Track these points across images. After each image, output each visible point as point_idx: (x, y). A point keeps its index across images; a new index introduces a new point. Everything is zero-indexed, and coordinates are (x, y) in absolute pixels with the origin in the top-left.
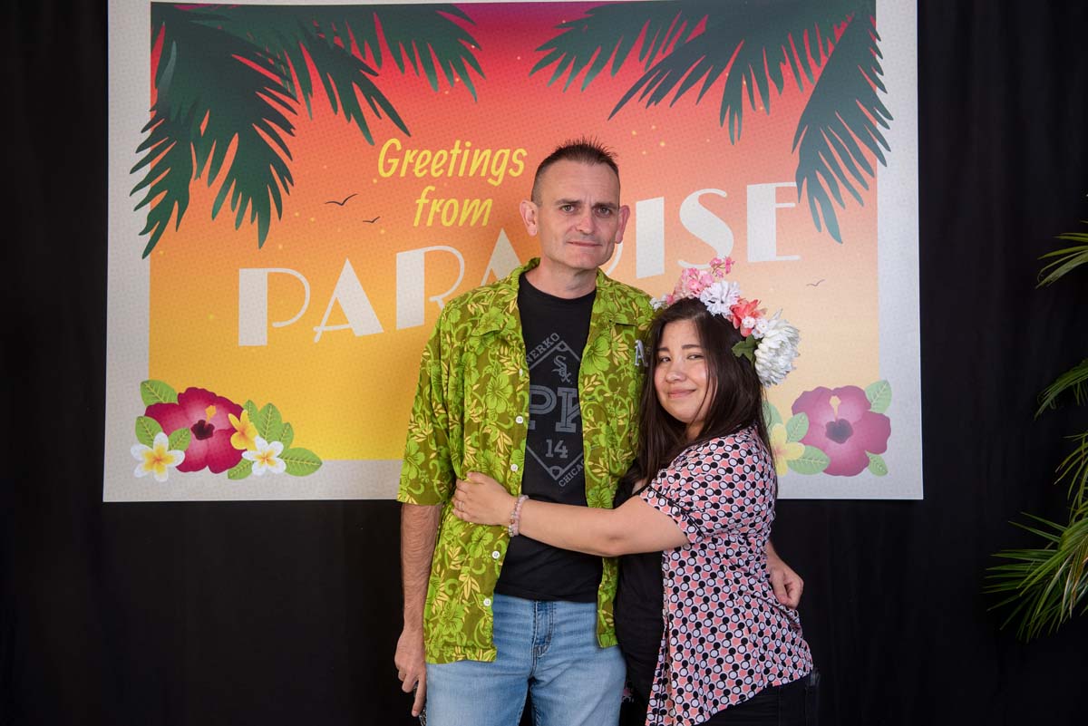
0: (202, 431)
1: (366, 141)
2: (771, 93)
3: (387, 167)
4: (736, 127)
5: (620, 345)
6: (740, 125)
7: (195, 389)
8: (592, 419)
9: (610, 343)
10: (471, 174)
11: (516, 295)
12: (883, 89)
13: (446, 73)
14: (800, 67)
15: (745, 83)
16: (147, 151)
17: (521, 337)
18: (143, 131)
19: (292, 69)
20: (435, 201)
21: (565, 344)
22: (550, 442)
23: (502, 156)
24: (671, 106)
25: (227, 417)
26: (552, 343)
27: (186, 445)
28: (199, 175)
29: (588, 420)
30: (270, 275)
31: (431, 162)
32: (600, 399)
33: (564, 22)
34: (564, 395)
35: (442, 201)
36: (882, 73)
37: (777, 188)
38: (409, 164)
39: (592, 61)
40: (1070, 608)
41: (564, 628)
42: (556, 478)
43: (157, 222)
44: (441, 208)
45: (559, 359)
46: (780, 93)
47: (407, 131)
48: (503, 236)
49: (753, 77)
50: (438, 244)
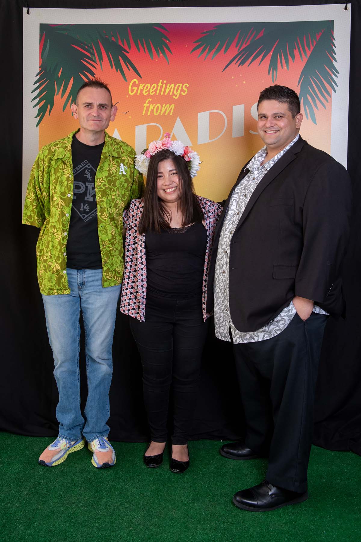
1: (124, 80)
2: (289, 61)
3: (132, 91)
4: (275, 76)
5: (113, 165)
6: (276, 75)
8: (100, 196)
9: (109, 165)
10: (166, 93)
11: (71, 143)
12: (336, 61)
13: (156, 52)
14: (302, 52)
15: (279, 57)
16: (38, 84)
17: (71, 161)
18: (36, 76)
19: (95, 50)
20: (151, 105)
21: (90, 165)
22: (82, 204)
23: (179, 86)
24: (248, 66)
26: (85, 164)
28: (58, 94)
29: (99, 197)
31: (150, 89)
32: (104, 188)
33: (205, 31)
34: (89, 186)
35: (154, 105)
36: (335, 54)
38: (141, 89)
39: (216, 47)
41: (90, 279)
42: (83, 219)
43: (42, 113)
44: (154, 108)
45: (87, 171)
46: (293, 61)
47: (140, 76)
48: (178, 119)
49: (282, 55)
50: (152, 123)
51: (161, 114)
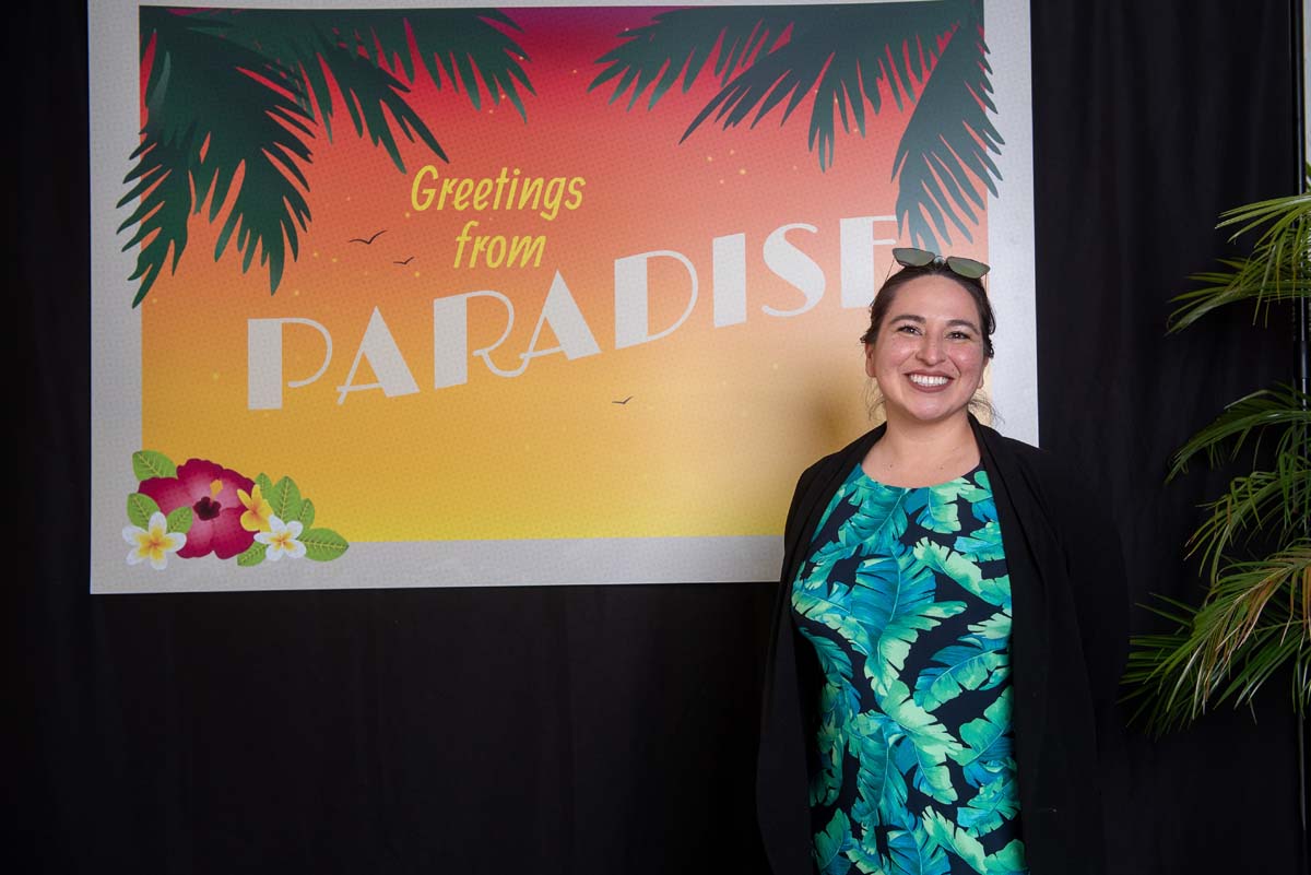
0: (206, 509)
1: (397, 169)
2: (866, 113)
3: (422, 199)
4: (827, 151)
6: (831, 150)
7: (198, 461)
10: (520, 207)
12: (994, 109)
13: (490, 89)
14: (899, 83)
15: (836, 101)
16: (138, 180)
18: (132, 157)
19: (308, 83)
20: (478, 239)
23: (557, 184)
24: (753, 127)
25: (236, 494)
27: (187, 528)
28: (198, 210)
30: (285, 327)
31: (473, 192)
33: (627, 30)
35: (487, 238)
36: (991, 91)
37: (875, 222)
38: (448, 194)
39: (661, 74)
40: (1203, 703)
43: (150, 264)
44: (486, 247)
46: (877, 113)
47: (444, 157)
48: (558, 278)
49: (846, 95)
50: (482, 289)
51: (509, 265)
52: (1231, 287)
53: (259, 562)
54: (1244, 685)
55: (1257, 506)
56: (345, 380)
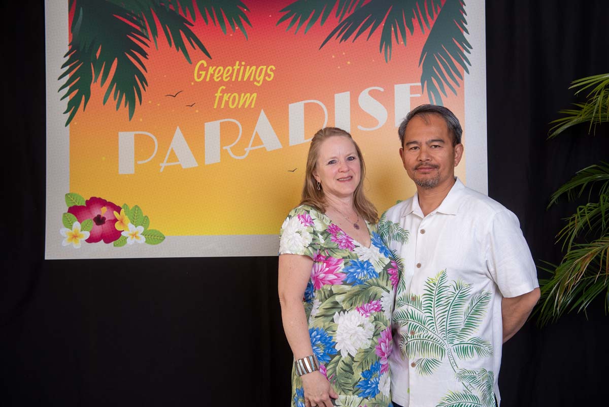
0: (99, 220)
1: (188, 63)
2: (407, 35)
3: (199, 76)
4: (389, 53)
6: (390, 52)
7: (95, 198)
10: (245, 79)
12: (467, 32)
13: (231, 24)
14: (423, 21)
15: (393, 29)
16: (68, 67)
18: (65, 56)
19: (146, 22)
20: (225, 94)
23: (262, 70)
24: (353, 42)
25: (113, 213)
27: (90, 229)
28: (96, 81)
30: (136, 135)
35: (229, 94)
36: (466, 24)
37: (411, 86)
38: (211, 74)
39: (310, 17)
43: (73, 106)
44: (229, 98)
46: (412, 35)
47: (209, 57)
48: (262, 113)
49: (397, 26)
50: (227, 118)
52: (578, 116)
53: (124, 245)
54: (582, 302)
55: (590, 220)
56: (164, 160)
